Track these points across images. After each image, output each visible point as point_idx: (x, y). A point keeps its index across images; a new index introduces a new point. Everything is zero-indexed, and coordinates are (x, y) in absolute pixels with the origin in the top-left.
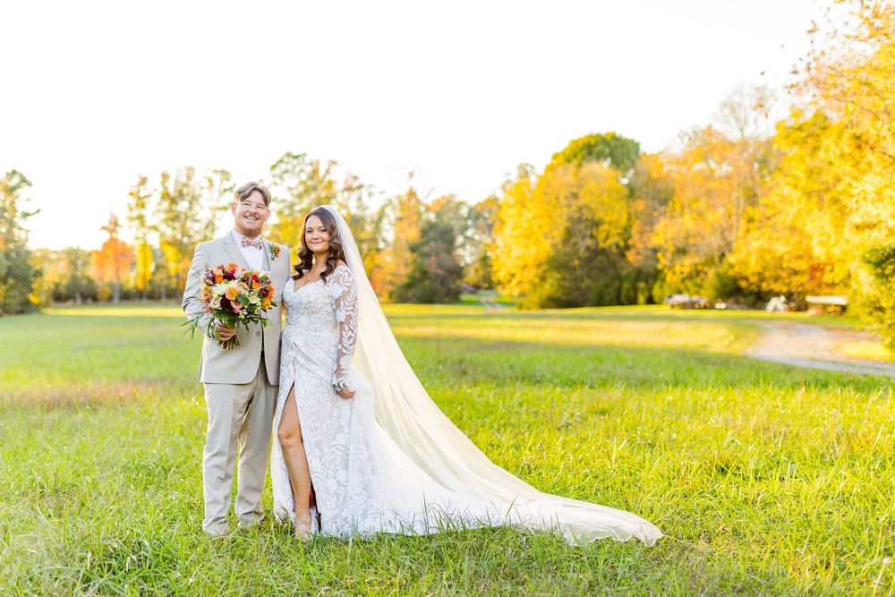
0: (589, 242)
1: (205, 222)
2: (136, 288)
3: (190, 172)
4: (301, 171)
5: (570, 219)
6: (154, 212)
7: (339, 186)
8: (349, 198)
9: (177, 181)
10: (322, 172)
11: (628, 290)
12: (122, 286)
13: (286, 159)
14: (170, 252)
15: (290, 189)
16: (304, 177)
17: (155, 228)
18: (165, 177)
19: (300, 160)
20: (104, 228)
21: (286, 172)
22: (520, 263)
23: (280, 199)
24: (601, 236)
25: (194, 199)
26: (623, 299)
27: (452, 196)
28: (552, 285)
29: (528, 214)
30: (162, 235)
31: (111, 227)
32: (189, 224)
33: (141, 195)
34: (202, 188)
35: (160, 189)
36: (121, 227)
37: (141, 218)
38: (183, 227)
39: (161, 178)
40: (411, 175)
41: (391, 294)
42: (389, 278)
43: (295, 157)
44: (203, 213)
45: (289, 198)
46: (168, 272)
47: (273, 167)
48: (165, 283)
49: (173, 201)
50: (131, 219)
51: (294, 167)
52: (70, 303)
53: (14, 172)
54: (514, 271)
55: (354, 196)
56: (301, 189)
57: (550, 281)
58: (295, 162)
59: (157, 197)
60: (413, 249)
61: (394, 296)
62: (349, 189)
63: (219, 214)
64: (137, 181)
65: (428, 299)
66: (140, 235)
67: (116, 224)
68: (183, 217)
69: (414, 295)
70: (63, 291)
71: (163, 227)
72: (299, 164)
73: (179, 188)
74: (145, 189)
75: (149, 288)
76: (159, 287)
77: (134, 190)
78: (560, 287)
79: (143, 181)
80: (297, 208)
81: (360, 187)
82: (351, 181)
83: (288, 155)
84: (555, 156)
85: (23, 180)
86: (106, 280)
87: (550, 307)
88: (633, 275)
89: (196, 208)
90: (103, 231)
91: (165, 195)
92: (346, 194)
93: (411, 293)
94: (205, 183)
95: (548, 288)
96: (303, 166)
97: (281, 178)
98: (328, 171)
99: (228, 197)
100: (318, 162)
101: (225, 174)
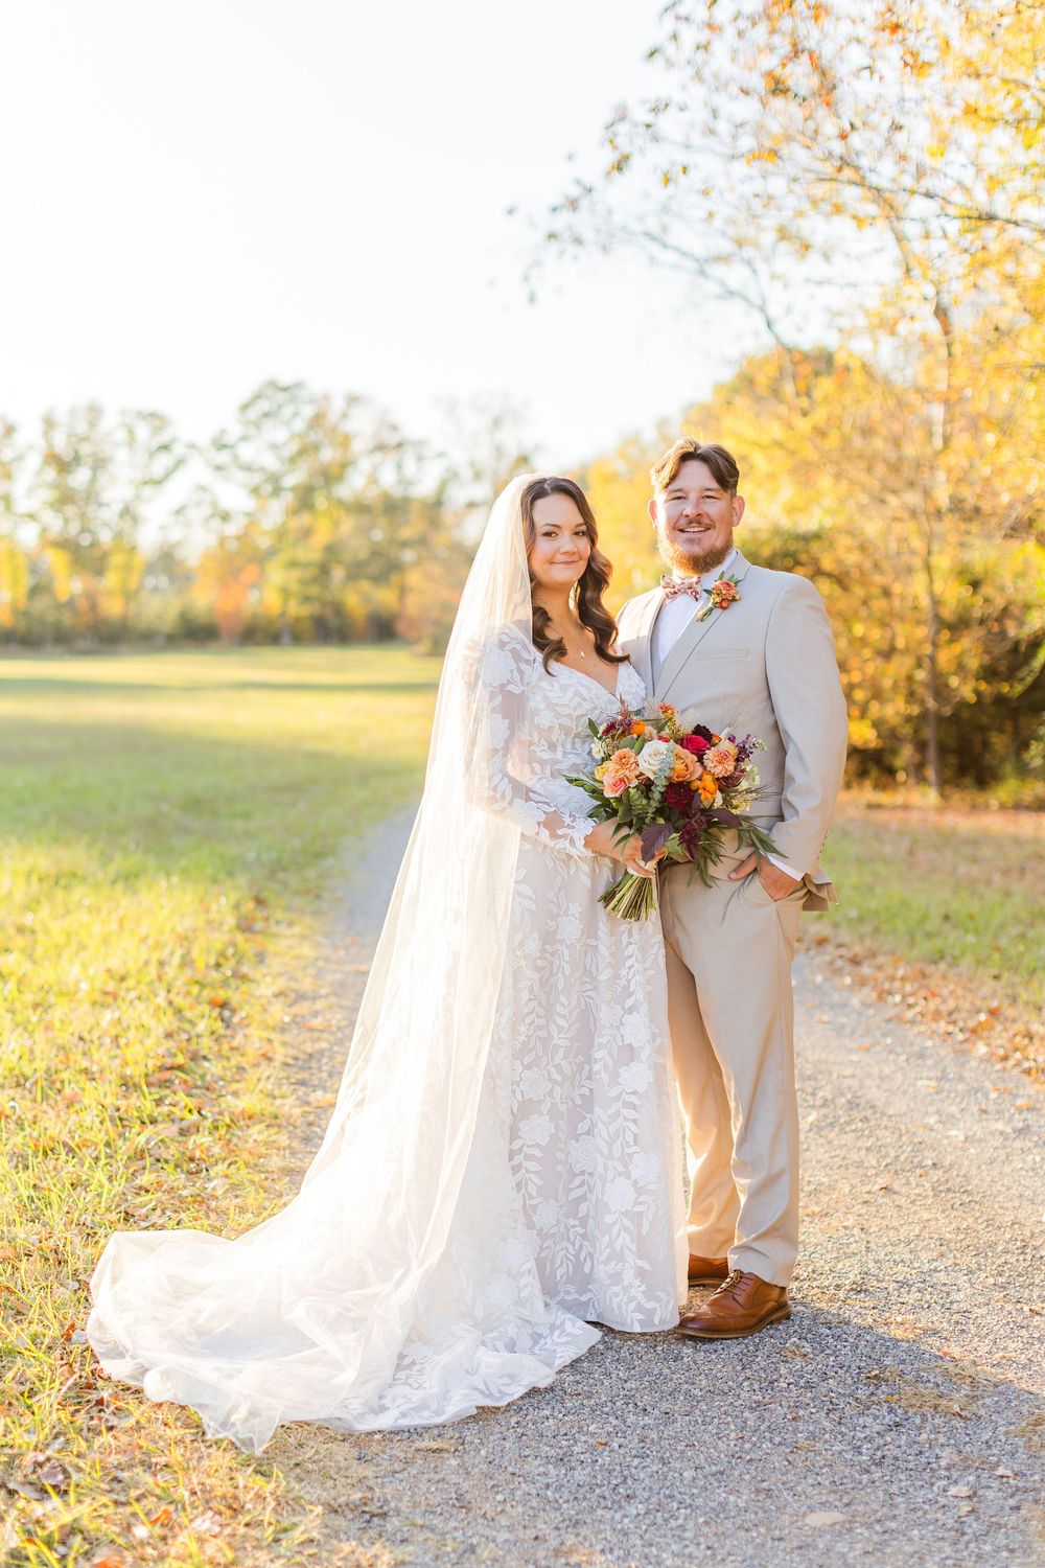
1: (118, 506)
3: (94, 412)
4: (295, 414)
6: (30, 487)
7: (359, 446)
8: (383, 463)
9: (70, 432)
10: (334, 417)
13: (267, 392)
14: (56, 561)
15: (275, 447)
16: (299, 425)
17: (32, 517)
18: (49, 424)
19: (292, 393)
21: (266, 415)
23: (255, 465)
25: (99, 464)
30: (45, 529)
32: (91, 510)
33: (7, 456)
34: (116, 444)
35: (41, 443)
37: (6, 498)
38: (82, 516)
39: (41, 426)
40: (497, 422)
43: (285, 389)
44: (116, 491)
45: (271, 462)
46: (55, 596)
47: (245, 407)
48: (52, 617)
49: (64, 468)
51: (282, 406)
55: (390, 461)
56: (295, 447)
58: (283, 397)
59: (34, 461)
62: (380, 447)
63: (148, 491)
66: (6, 528)
68: (81, 497)
71: (47, 516)
72: (291, 401)
73: (73, 445)
74: (13, 447)
75: (22, 625)
76: (43, 623)
79: (9, 430)
80: (288, 482)
81: (400, 445)
82: (385, 433)
83: (273, 385)
89: (103, 479)
91: (50, 457)
92: (377, 458)
94: (120, 436)
96: (297, 407)
97: (258, 426)
98: (345, 416)
99: (163, 462)
100: (326, 398)
101: (157, 419)
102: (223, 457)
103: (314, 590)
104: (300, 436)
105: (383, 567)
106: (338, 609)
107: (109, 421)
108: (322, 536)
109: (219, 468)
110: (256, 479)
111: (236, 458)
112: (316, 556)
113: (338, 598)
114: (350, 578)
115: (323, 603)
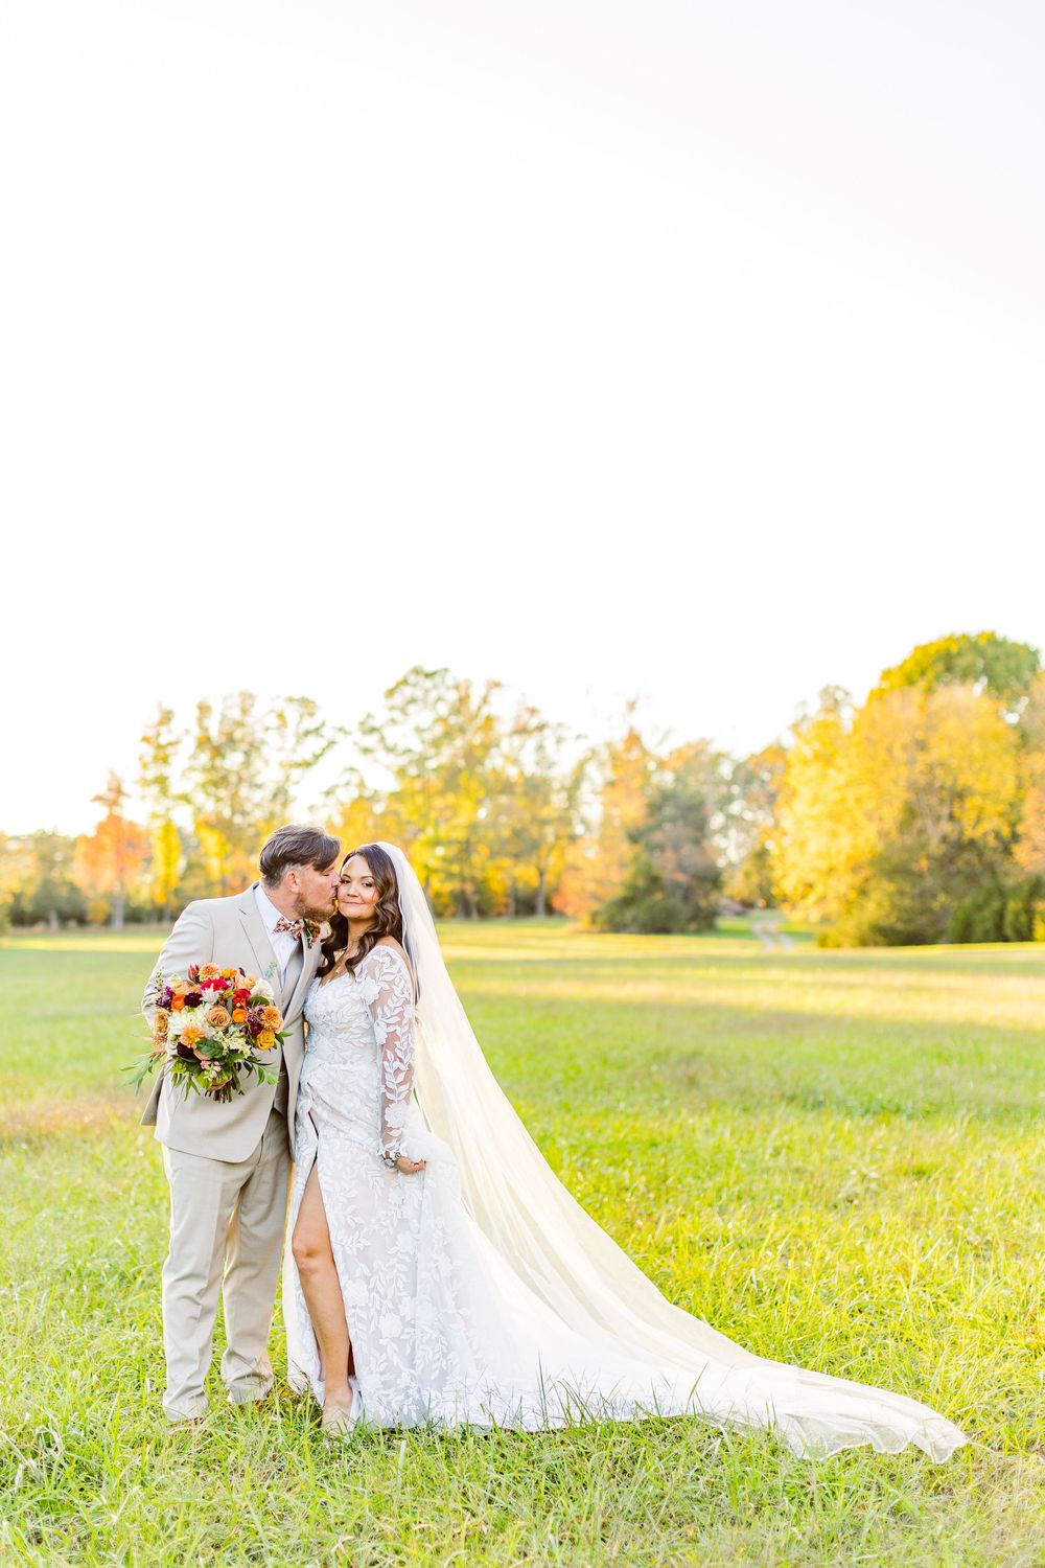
0: (946, 827)
1: (271, 787)
2: (153, 901)
3: (247, 701)
4: (439, 699)
5: (913, 786)
6: (185, 770)
7: (504, 726)
8: (522, 746)
9: (223, 716)
10: (474, 702)
11: (1017, 915)
12: (129, 898)
13: (412, 679)
14: (211, 840)
15: (419, 730)
16: (443, 709)
17: (185, 798)
18: (204, 709)
19: (437, 679)
20: (99, 798)
21: (412, 701)
22: (823, 865)
23: (401, 747)
24: (968, 819)
25: (252, 749)
26: (1008, 931)
27: (705, 742)
28: (879, 904)
29: (836, 777)
30: (199, 810)
31: (111, 796)
32: (244, 791)
33: (163, 740)
34: (267, 729)
35: (196, 731)
36: (128, 796)
37: (161, 781)
38: (234, 795)
39: (196, 713)
40: (632, 706)
41: (594, 916)
42: (591, 887)
43: (428, 676)
44: (269, 773)
45: (416, 746)
46: (207, 874)
47: (391, 693)
49: (218, 752)
50: (145, 783)
51: (427, 691)
52: (40, 927)
54: (812, 877)
55: (531, 743)
56: (439, 730)
57: (876, 896)
58: (428, 683)
59: (189, 745)
60: (634, 838)
61: (600, 919)
62: (522, 731)
63: (296, 774)
64: (156, 717)
65: (661, 925)
66: (160, 809)
67: (119, 791)
68: (233, 779)
69: (635, 919)
70: (28, 906)
71: (200, 798)
72: (435, 686)
73: (227, 729)
74: (170, 731)
77: (151, 733)
78: (894, 906)
79: (166, 717)
80: (432, 764)
81: (541, 728)
82: (526, 716)
83: (417, 671)
84: (887, 674)
86: (101, 888)
87: (876, 944)
88: (1026, 888)
89: (257, 764)
90: (98, 804)
91: (204, 742)
92: (517, 740)
93: (629, 914)
94: (273, 721)
95: (875, 909)
96: (443, 691)
97: (404, 711)
98: (485, 700)
99: (313, 745)
100: (468, 684)
101: (307, 705)
102: (371, 741)
103: (455, 869)
104: (441, 720)
105: (524, 845)
106: (481, 887)
107: (260, 709)
108: (462, 819)
109: (366, 751)
110: (403, 760)
111: (382, 738)
112: (460, 834)
113: (478, 875)
114: (493, 855)
115: (463, 880)
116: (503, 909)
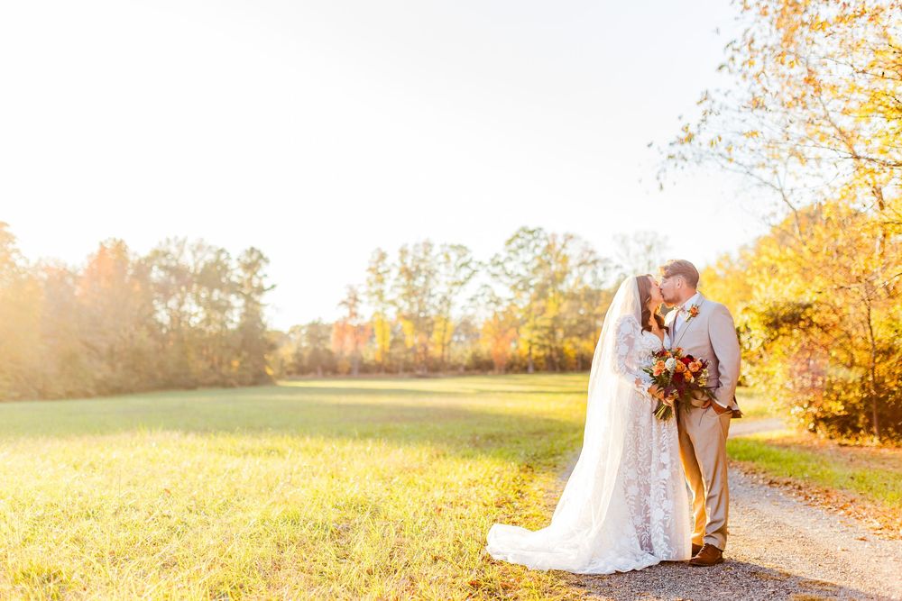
1: (440, 296)
2: (374, 361)
3: (428, 246)
4: (537, 246)
6: (393, 286)
7: (572, 262)
8: (585, 271)
9: (414, 257)
10: (558, 246)
12: (362, 358)
13: (521, 234)
14: (407, 326)
16: (538, 251)
17: (393, 303)
18: (403, 252)
19: (536, 234)
20: (344, 303)
21: (521, 247)
23: (515, 273)
25: (430, 273)
30: (400, 310)
31: (350, 302)
32: (425, 299)
33: (381, 270)
34: (439, 264)
35: (398, 263)
36: (361, 302)
37: (380, 294)
38: (421, 302)
39: (399, 254)
40: (649, 249)
43: (530, 232)
44: (439, 289)
45: (522, 271)
46: (405, 345)
47: (509, 242)
48: (403, 356)
49: (411, 276)
50: (371, 294)
51: (529, 241)
52: (311, 375)
53: (252, 250)
55: (590, 269)
56: (536, 263)
58: (530, 237)
59: (395, 273)
62: (583, 263)
63: (456, 289)
64: (376, 257)
66: (380, 309)
67: (356, 299)
68: (420, 292)
70: (305, 363)
71: (401, 303)
72: (534, 238)
73: (416, 264)
74: (384, 265)
75: (387, 361)
76: (398, 360)
77: (373, 266)
79: (383, 256)
80: (532, 283)
81: (594, 262)
82: (587, 255)
83: (524, 230)
85: (261, 256)
86: (347, 354)
89: (432, 282)
90: (344, 306)
91: (404, 271)
92: (582, 269)
94: (442, 259)
96: (538, 242)
97: (516, 253)
98: (564, 246)
99: (465, 272)
100: (554, 236)
101: (461, 249)
102: (497, 270)
103: (547, 342)
104: (540, 257)
105: (585, 329)
106: (561, 352)
107: (436, 250)
108: (551, 313)
109: (495, 275)
110: (515, 281)
111: (504, 268)
112: (548, 323)
113: (559, 346)
114: (566, 335)
115: (551, 349)
116: (574, 366)
